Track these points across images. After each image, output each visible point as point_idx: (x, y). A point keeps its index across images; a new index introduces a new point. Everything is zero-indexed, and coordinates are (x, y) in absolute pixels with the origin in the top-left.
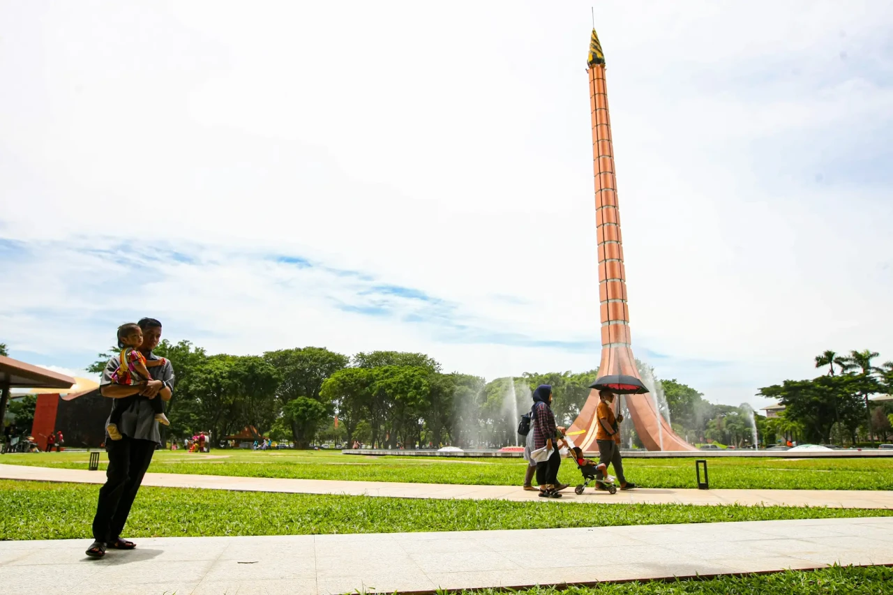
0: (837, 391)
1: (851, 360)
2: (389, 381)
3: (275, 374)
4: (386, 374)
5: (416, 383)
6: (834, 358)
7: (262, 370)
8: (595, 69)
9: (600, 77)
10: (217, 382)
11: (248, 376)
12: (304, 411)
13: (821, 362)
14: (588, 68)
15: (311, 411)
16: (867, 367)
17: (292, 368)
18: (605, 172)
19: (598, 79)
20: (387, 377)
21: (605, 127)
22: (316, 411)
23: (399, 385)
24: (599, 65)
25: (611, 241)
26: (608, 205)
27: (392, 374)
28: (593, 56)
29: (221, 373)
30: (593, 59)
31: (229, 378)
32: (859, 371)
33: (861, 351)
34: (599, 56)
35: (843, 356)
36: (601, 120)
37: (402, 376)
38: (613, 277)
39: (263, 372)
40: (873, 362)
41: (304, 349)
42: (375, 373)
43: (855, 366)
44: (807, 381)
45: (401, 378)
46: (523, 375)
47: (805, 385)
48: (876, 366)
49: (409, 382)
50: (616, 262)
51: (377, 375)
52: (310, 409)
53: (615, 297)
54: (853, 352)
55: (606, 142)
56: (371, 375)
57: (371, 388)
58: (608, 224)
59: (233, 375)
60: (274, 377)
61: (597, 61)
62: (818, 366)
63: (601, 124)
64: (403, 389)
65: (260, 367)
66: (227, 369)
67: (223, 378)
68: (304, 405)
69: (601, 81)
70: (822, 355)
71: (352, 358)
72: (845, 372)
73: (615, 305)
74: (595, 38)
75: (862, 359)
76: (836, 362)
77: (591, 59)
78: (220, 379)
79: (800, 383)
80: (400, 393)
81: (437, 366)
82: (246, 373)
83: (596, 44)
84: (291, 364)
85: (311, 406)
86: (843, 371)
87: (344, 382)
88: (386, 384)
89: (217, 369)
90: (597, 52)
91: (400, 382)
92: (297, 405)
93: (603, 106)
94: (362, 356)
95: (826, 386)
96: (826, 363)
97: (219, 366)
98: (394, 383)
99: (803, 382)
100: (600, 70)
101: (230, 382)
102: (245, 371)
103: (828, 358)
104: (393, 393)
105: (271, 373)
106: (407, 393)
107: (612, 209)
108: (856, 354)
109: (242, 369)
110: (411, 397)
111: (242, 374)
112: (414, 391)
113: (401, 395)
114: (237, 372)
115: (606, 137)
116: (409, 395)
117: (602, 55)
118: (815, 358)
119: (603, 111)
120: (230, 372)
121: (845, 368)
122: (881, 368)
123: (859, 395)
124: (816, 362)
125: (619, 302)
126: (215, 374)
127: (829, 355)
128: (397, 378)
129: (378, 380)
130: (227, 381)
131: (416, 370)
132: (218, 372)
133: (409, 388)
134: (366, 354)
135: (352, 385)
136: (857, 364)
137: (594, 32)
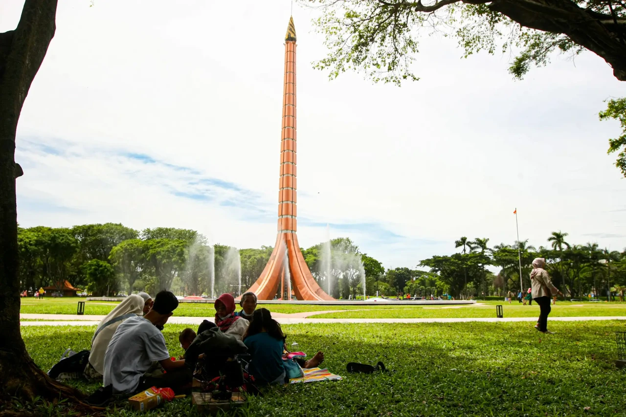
0: (464, 263)
1: (475, 243)
2: (159, 250)
3: (73, 243)
4: (158, 245)
5: (179, 252)
6: (466, 242)
7: (63, 239)
8: (289, 44)
9: (292, 50)
10: (26, 247)
11: (51, 244)
12: (96, 270)
13: (458, 244)
14: (285, 43)
15: (102, 270)
16: (484, 247)
17: (93, 238)
18: (289, 115)
19: (290, 51)
20: (159, 247)
21: (292, 85)
22: (106, 270)
23: (167, 253)
24: (292, 42)
25: (288, 162)
26: (289, 138)
27: (163, 245)
28: (288, 35)
29: (30, 241)
30: (288, 37)
31: (36, 245)
32: (479, 250)
33: (481, 239)
34: (292, 35)
35: (471, 241)
36: (290, 80)
37: (169, 246)
38: (288, 186)
39: (63, 241)
40: (488, 245)
41: (105, 225)
42: (150, 244)
43: (478, 247)
44: (446, 256)
45: (168, 248)
46: (262, 247)
47: (445, 259)
48: (490, 248)
49: (174, 251)
50: (291, 177)
51: (151, 246)
52: (101, 268)
53: (287, 200)
54: (476, 239)
55: (292, 95)
56: (147, 245)
57: (146, 255)
58: (287, 151)
59: (38, 243)
60: (72, 245)
61: (291, 39)
62: (457, 247)
63: (289, 83)
64: (169, 256)
65: (61, 238)
66: (35, 238)
67: (31, 245)
68: (95, 265)
69: (292, 53)
70: (459, 239)
71: (141, 232)
72: (472, 251)
73: (287, 205)
74: (291, 23)
75: (482, 243)
76: (467, 244)
77: (287, 38)
78: (29, 246)
79: (442, 258)
80: (166, 258)
81: (204, 240)
82: (49, 242)
83: (291, 27)
84: (92, 236)
85: (101, 266)
86: (471, 251)
87: (126, 250)
88: (157, 252)
89: (28, 238)
90: (291, 32)
91: (168, 251)
92: (91, 265)
93: (292, 71)
94: (148, 231)
95: (457, 260)
96: (461, 245)
97: (30, 236)
98: (163, 251)
99: (444, 257)
100: (292, 45)
101: (36, 248)
102: (49, 240)
103: (463, 242)
104: (161, 259)
105: (70, 242)
106: (172, 258)
107: (291, 141)
108: (478, 240)
109: (46, 239)
110: (174, 261)
111: (45, 242)
112: (178, 257)
113: (168, 260)
114: (42, 241)
115: (292, 92)
116: (173, 260)
117: (295, 35)
118: (455, 242)
119: (292, 74)
120: (36, 241)
121: (472, 249)
122: (492, 249)
123: (481, 266)
124: (455, 245)
125: (290, 203)
126: (25, 242)
127: (464, 240)
128: (165, 248)
129: (152, 249)
130: (33, 247)
131: (182, 243)
132: (27, 240)
133: (174, 255)
134: (151, 230)
135: (131, 252)
136: (479, 246)
137: (291, 18)
